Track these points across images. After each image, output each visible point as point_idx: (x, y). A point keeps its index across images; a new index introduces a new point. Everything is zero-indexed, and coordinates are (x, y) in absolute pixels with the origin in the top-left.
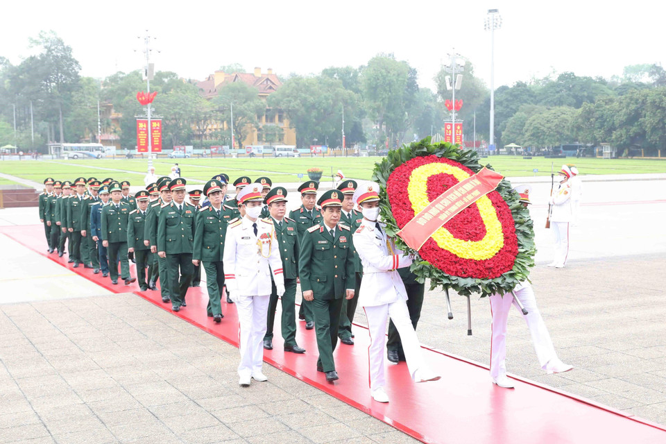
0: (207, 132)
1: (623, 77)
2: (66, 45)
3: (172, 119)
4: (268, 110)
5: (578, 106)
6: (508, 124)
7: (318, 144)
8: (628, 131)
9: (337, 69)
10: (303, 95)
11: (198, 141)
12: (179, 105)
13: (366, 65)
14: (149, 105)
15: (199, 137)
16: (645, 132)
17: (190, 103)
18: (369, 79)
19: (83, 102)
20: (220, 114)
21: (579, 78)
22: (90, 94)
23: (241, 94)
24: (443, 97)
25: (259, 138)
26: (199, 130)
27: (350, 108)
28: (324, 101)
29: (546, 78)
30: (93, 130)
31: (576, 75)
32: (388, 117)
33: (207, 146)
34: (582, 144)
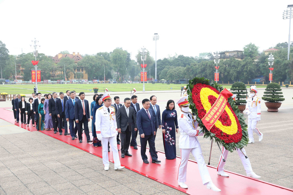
0: (56, 75)
1: (199, 57)
2: (3, 43)
3: (43, 70)
4: (78, 67)
5: (185, 66)
6: (161, 73)
7: (95, 79)
8: (201, 75)
9: (102, 53)
10: (90, 62)
11: (53, 78)
12: (46, 65)
13: (113, 52)
14: (36, 65)
15: (53, 76)
16: (207, 75)
17: (50, 65)
18: (114, 57)
19: (10, 64)
20: (60, 68)
21: (185, 57)
22: (12, 61)
23: (68, 61)
24: (139, 63)
25: (75, 77)
26: (53, 74)
27: (107, 66)
28: (98, 64)
29: (174, 57)
30: (14, 74)
31: (184, 56)
32: (120, 70)
33: (56, 80)
34: (186, 79)
